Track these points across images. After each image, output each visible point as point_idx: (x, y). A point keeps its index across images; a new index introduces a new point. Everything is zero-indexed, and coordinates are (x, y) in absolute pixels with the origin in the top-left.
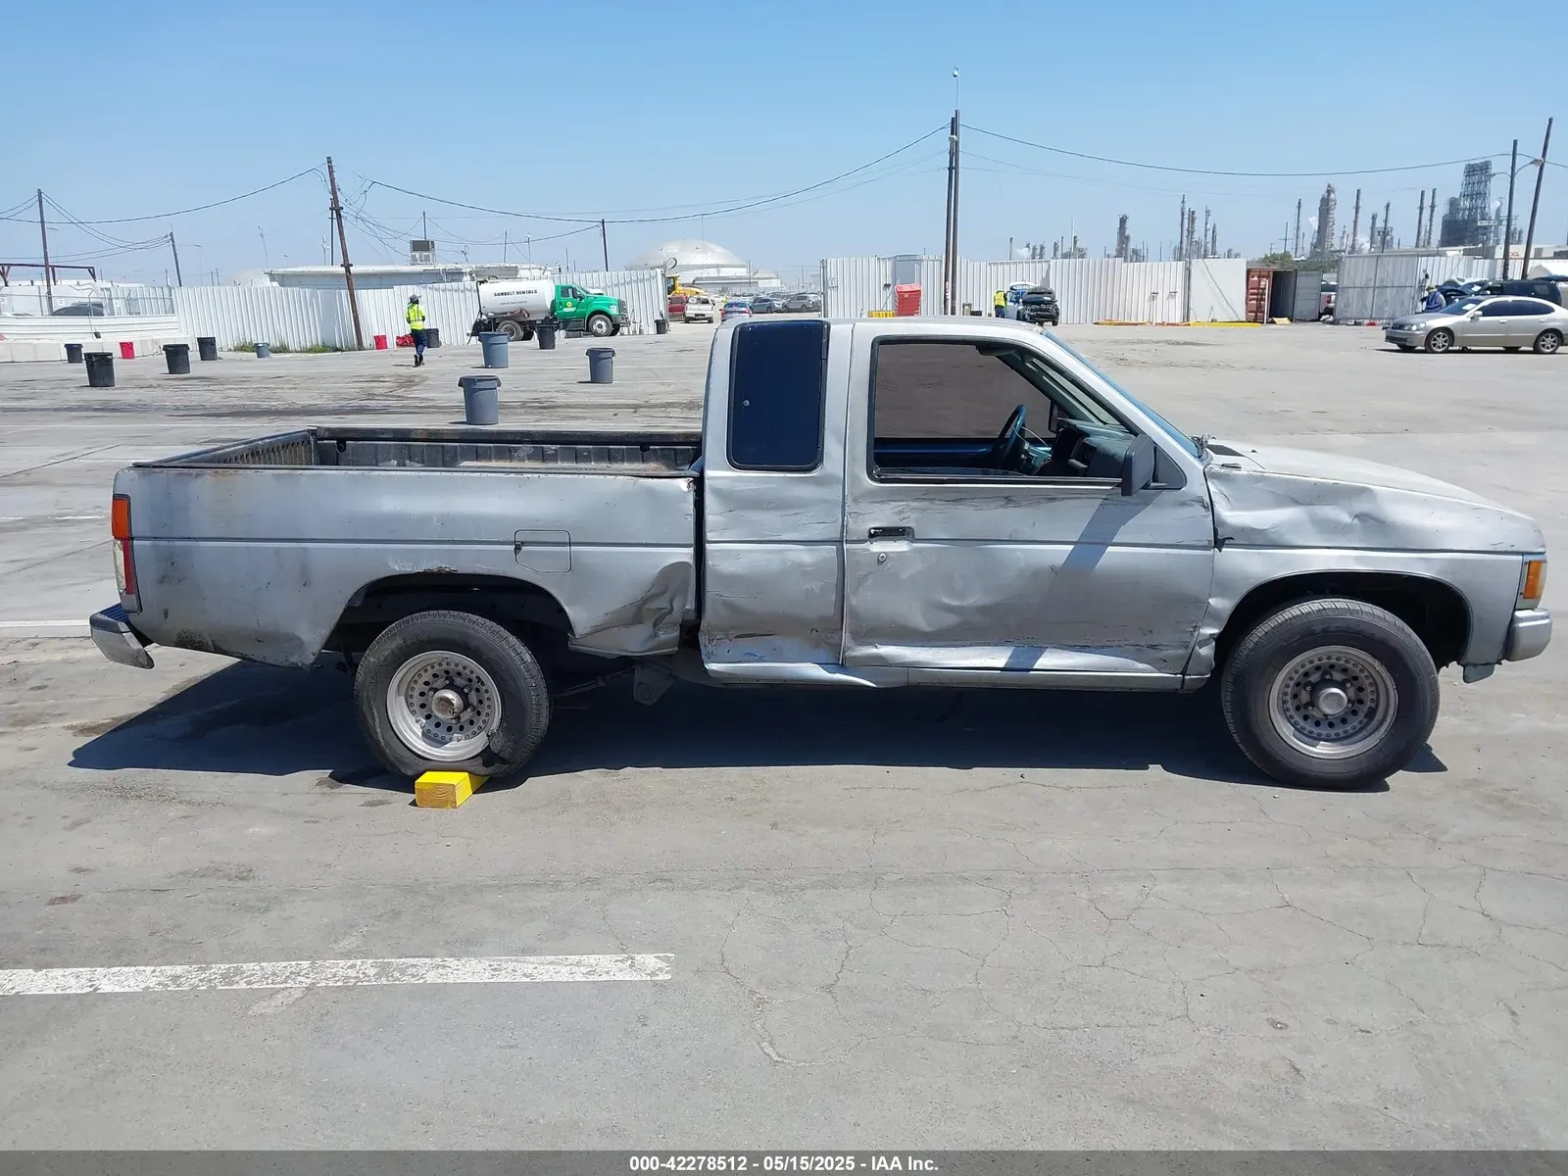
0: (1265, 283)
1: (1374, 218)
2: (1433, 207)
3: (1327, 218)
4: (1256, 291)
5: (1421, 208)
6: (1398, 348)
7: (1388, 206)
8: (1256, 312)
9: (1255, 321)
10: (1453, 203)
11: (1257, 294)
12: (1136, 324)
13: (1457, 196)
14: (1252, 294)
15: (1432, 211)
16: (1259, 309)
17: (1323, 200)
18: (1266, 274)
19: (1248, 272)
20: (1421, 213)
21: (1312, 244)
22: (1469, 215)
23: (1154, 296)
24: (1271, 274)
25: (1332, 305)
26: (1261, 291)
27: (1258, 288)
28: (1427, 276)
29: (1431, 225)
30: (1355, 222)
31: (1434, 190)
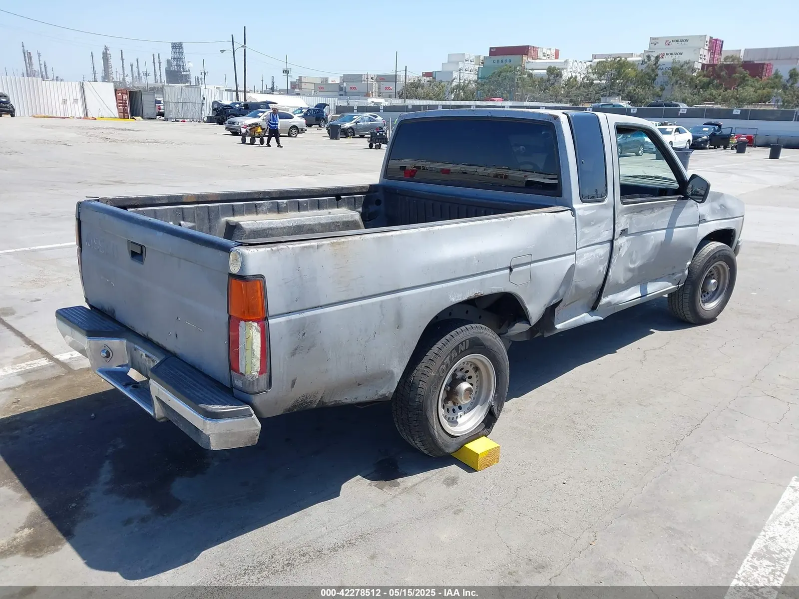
0: (125, 97)
1: (132, 65)
2: (160, 63)
3: (108, 64)
4: (121, 101)
5: (154, 63)
6: (231, 134)
7: (137, 60)
8: (124, 113)
9: (124, 118)
10: (169, 62)
11: (122, 103)
12: (65, 118)
13: (170, 59)
14: (120, 103)
15: (160, 65)
16: (125, 111)
17: (103, 53)
18: (125, 92)
19: (116, 90)
20: (154, 66)
21: (102, 77)
22: (177, 69)
23: (65, 101)
24: (128, 92)
25: (161, 111)
26: (124, 101)
27: (122, 100)
28: (204, 99)
29: (160, 72)
30: (123, 67)
31: (159, 54)
